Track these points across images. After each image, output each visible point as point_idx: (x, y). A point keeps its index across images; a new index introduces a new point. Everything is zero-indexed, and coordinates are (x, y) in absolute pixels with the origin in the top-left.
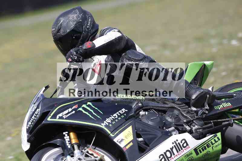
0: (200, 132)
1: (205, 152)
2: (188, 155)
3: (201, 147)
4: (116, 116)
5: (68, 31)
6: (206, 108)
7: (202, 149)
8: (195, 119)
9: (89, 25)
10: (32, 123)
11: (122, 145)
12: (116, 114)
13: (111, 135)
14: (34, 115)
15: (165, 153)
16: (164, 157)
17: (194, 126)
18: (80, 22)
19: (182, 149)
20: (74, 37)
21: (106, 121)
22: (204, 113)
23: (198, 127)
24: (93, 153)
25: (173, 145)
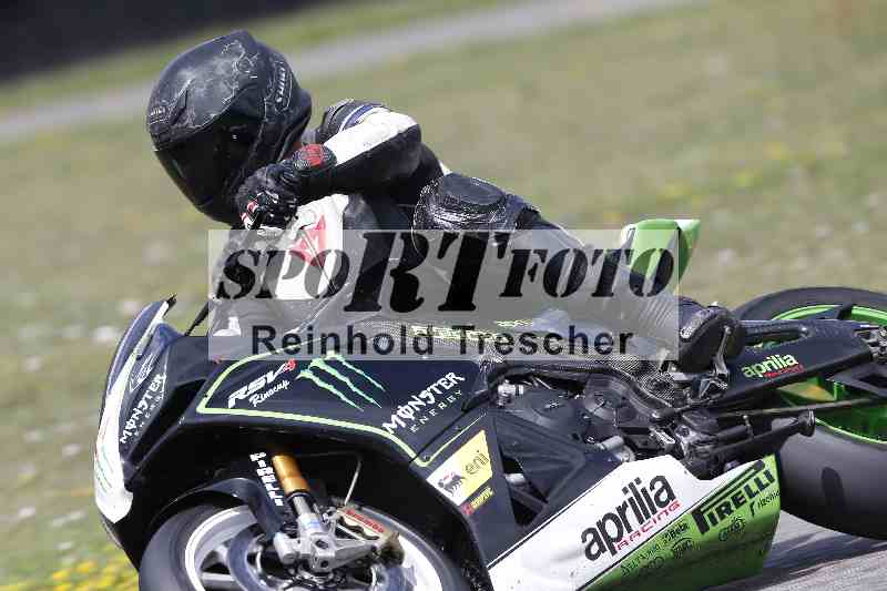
0: (706, 452)
1: (728, 521)
2: (673, 533)
3: (715, 503)
4: (428, 398)
5: (213, 115)
6: (719, 371)
7: (718, 510)
8: (688, 410)
9: (281, 93)
10: (138, 423)
11: (457, 497)
12: (429, 389)
13: (418, 462)
14: (146, 395)
15: (601, 525)
16: (596, 538)
17: (685, 433)
18: (254, 82)
19: (654, 511)
20: (235, 137)
21: (399, 413)
22: (714, 390)
23: (697, 438)
24: (362, 524)
25: (626, 498)
